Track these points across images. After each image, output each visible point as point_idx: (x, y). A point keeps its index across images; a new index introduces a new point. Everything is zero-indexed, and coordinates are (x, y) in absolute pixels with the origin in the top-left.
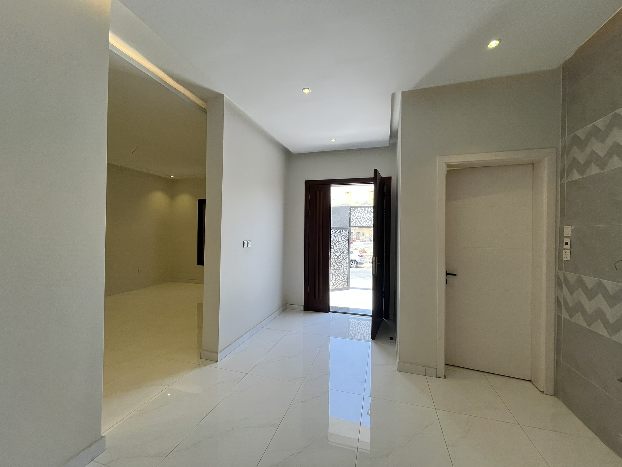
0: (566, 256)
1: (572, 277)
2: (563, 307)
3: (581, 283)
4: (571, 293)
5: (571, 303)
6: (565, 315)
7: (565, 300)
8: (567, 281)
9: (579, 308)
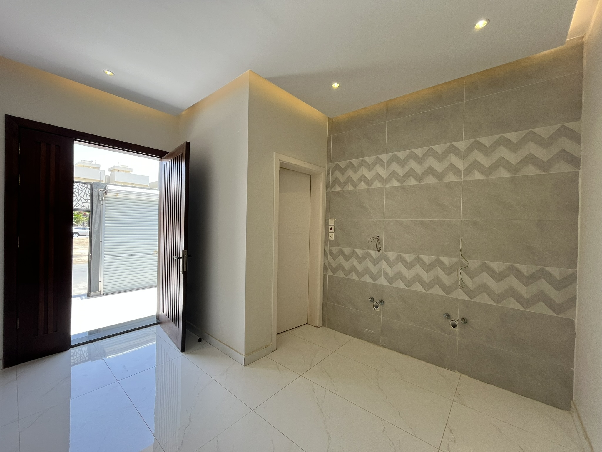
0: (331, 237)
1: (335, 250)
2: (328, 268)
3: (341, 252)
4: (334, 260)
5: (334, 265)
6: (330, 273)
7: (330, 264)
8: (331, 252)
9: (340, 267)
